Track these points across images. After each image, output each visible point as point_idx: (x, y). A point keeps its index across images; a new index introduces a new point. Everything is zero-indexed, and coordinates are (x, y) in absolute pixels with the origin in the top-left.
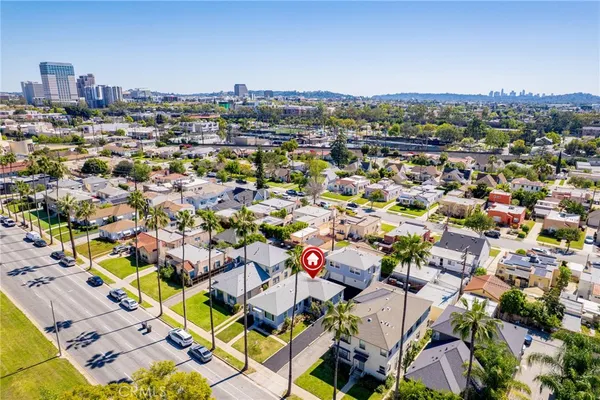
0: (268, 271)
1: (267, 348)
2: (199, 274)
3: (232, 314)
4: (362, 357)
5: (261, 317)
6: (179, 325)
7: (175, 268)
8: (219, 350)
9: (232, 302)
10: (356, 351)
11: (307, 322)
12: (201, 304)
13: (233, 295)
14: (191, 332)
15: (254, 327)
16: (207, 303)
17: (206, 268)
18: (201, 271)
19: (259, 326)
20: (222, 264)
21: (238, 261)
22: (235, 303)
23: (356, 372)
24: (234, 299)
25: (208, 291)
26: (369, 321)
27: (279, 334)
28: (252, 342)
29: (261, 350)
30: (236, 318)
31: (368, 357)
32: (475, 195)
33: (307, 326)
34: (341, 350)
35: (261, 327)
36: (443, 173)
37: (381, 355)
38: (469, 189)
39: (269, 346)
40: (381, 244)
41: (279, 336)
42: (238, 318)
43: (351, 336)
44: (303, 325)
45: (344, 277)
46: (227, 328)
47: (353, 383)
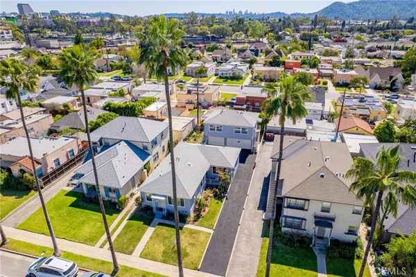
0: (146, 148)
1: (193, 245)
2: (49, 171)
3: (119, 211)
4: (324, 221)
5: (163, 206)
6: (43, 250)
7: (9, 170)
8: (126, 269)
9: (113, 195)
10: (315, 217)
11: (218, 197)
12: (66, 209)
13: (114, 185)
14: (68, 256)
15: (156, 220)
16: (73, 205)
17: (57, 161)
18: (51, 166)
19: (163, 218)
20: (76, 153)
21: (101, 144)
22: (119, 196)
23: (320, 241)
24: (116, 191)
25: (70, 189)
26: (322, 176)
27: (195, 221)
28: (167, 242)
29: (185, 250)
30: (126, 215)
31: (333, 220)
32: (272, 66)
33: (222, 201)
34: (291, 219)
35: (167, 219)
36: (239, 54)
37: (353, 213)
38: (266, 61)
39: (192, 241)
40: (235, 106)
41: (196, 223)
42: (129, 215)
43: (308, 200)
44: (217, 201)
45: (225, 139)
46: (121, 232)
47: (324, 256)
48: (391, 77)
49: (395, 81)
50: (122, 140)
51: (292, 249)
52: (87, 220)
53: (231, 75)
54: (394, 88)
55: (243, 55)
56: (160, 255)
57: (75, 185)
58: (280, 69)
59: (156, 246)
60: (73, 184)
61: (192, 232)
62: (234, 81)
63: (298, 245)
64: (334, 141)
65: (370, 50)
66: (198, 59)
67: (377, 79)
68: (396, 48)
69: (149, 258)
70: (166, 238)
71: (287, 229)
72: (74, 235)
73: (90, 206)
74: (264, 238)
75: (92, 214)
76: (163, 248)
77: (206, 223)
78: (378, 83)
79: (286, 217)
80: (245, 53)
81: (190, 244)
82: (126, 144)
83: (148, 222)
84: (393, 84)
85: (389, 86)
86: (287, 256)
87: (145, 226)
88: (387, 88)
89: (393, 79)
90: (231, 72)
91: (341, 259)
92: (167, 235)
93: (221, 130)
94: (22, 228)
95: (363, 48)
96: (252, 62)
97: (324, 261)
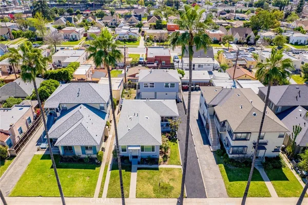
0: (102, 108)
2: (17, 140)
3: (99, 165)
4: (260, 146)
5: (138, 154)
10: (254, 144)
11: (172, 140)
12: (49, 171)
13: (91, 144)
15: (134, 166)
16: (54, 166)
17: (20, 129)
18: (18, 137)
19: (139, 163)
20: (33, 119)
21: (60, 109)
22: (95, 152)
23: (257, 160)
26: (255, 115)
27: (164, 161)
28: (152, 181)
29: (169, 184)
30: (106, 166)
31: (266, 144)
32: (156, 29)
33: (176, 143)
34: (236, 148)
35: (143, 164)
36: (126, 19)
37: (279, 137)
38: (150, 25)
39: (171, 177)
40: (148, 65)
41: (167, 163)
42: (109, 166)
43: (250, 133)
44: (173, 143)
45: (156, 93)
46: (110, 181)
47: (263, 170)
48: (246, 35)
49: (249, 38)
50: (80, 104)
51: (241, 168)
52: (75, 177)
53: (128, 38)
54: (249, 42)
55: (130, 20)
56: (152, 192)
57: (45, 148)
58: (164, 31)
59: (146, 186)
60: (42, 148)
61: (168, 171)
62: (131, 43)
63: (245, 165)
64: (234, 86)
65: (221, 13)
66: (92, 24)
67: (237, 37)
68: (237, 12)
69: (145, 196)
70: (149, 179)
71: (233, 155)
72: (70, 191)
73: (71, 165)
74: (219, 165)
75: (78, 171)
76: (152, 187)
77: (174, 161)
78: (239, 39)
79: (233, 147)
80: (131, 18)
81: (170, 180)
82: (85, 107)
83: (129, 169)
84: (248, 40)
85: (245, 41)
86: (240, 174)
87: (128, 172)
88: (245, 43)
89: (248, 36)
90: (128, 36)
91: (274, 169)
92: (149, 176)
93: (153, 87)
94: (16, 195)
95: (216, 12)
96: (140, 26)
97: (265, 173)
